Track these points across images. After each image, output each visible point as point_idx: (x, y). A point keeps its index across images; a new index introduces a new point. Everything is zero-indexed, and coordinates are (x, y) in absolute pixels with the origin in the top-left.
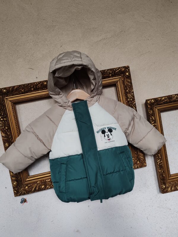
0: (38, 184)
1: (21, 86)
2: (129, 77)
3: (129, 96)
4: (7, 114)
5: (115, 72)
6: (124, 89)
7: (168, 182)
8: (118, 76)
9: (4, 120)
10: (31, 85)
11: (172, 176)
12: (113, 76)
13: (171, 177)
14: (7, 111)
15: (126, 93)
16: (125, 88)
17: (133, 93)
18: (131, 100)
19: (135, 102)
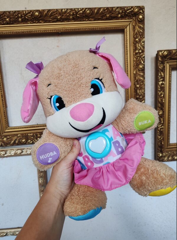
0: (18, 137)
1: (6, 13)
2: (142, 21)
3: (139, 46)
5: (126, 12)
6: (134, 37)
7: (166, 151)
8: (128, 19)
10: (19, 14)
11: (172, 146)
12: (122, 17)
13: (170, 146)
15: (135, 43)
16: (134, 35)
17: (143, 43)
18: (140, 51)
19: (144, 54)
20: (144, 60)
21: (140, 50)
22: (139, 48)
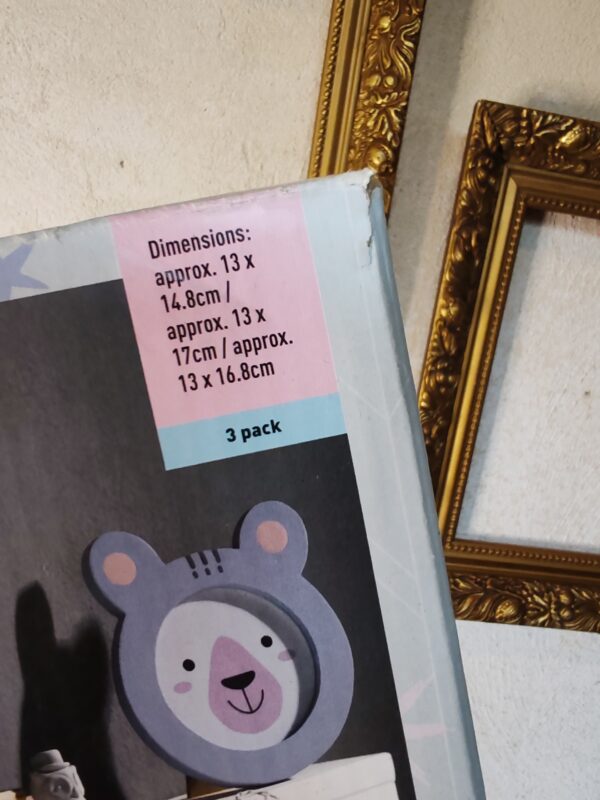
6: (373, 8)
17: (410, 44)
18: (390, 81)
19: (407, 99)
20: (402, 125)
21: (390, 72)
22: (388, 65)
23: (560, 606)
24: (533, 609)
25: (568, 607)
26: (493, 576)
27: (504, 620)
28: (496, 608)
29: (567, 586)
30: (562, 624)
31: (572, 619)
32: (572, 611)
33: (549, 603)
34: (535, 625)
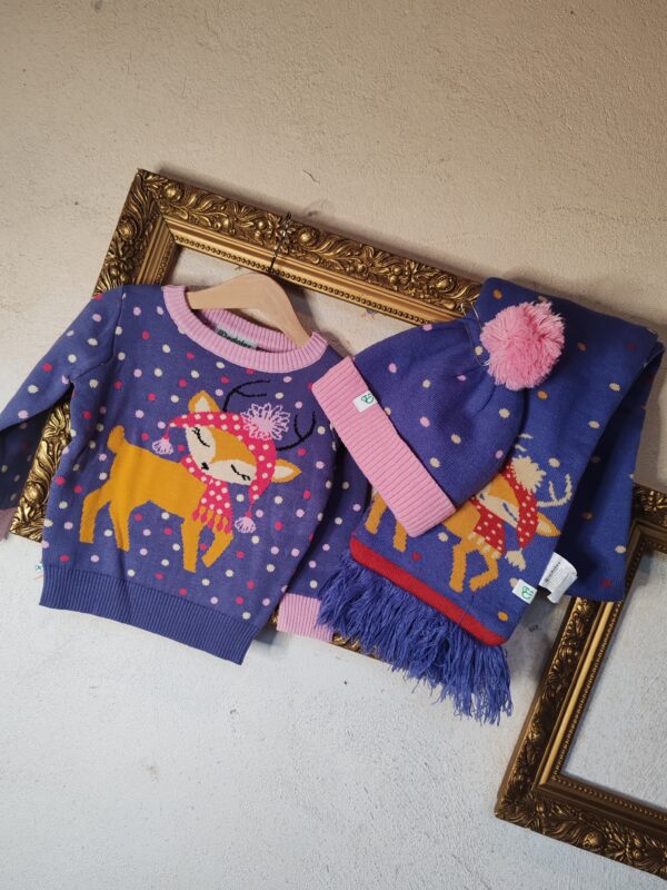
1: (230, 206)
4: (141, 266)
9: (117, 277)
10: (262, 218)
14: (144, 257)
23: (633, 847)
24: (612, 844)
25: (640, 850)
26: (585, 811)
27: (588, 848)
28: (584, 836)
29: (641, 833)
30: (633, 863)
31: (641, 859)
32: (642, 853)
33: (625, 843)
34: (612, 858)
